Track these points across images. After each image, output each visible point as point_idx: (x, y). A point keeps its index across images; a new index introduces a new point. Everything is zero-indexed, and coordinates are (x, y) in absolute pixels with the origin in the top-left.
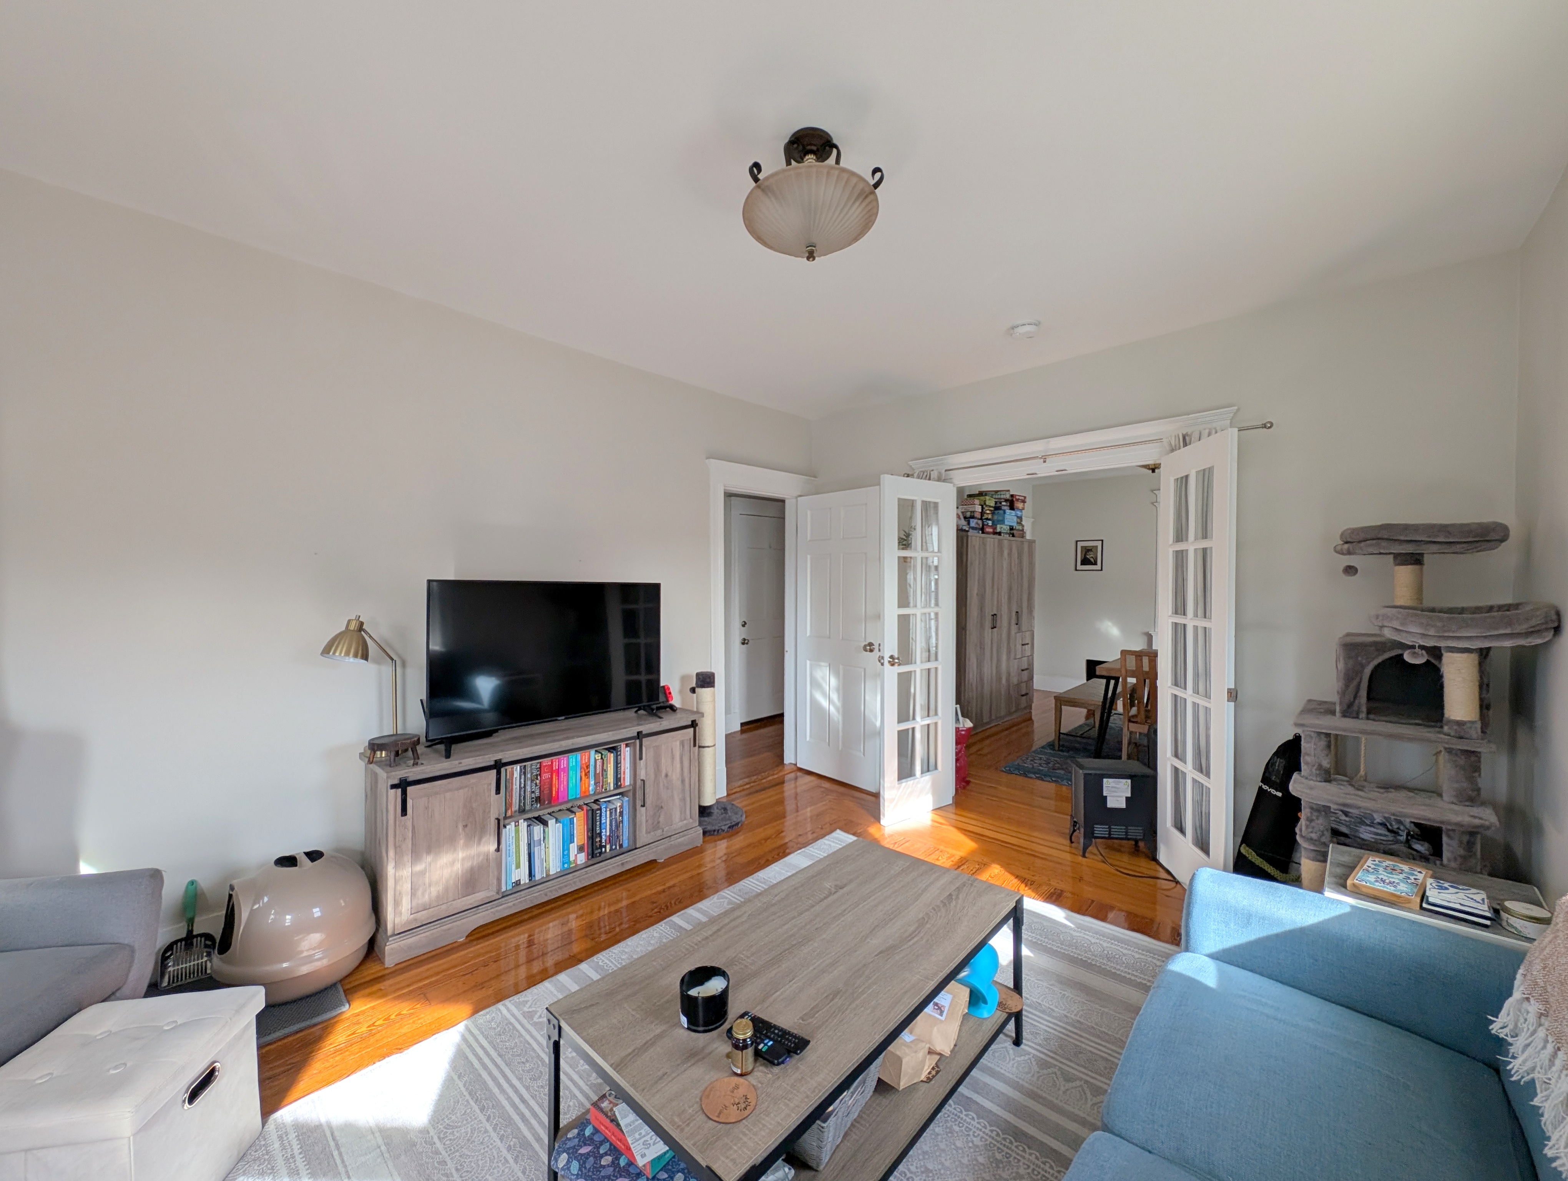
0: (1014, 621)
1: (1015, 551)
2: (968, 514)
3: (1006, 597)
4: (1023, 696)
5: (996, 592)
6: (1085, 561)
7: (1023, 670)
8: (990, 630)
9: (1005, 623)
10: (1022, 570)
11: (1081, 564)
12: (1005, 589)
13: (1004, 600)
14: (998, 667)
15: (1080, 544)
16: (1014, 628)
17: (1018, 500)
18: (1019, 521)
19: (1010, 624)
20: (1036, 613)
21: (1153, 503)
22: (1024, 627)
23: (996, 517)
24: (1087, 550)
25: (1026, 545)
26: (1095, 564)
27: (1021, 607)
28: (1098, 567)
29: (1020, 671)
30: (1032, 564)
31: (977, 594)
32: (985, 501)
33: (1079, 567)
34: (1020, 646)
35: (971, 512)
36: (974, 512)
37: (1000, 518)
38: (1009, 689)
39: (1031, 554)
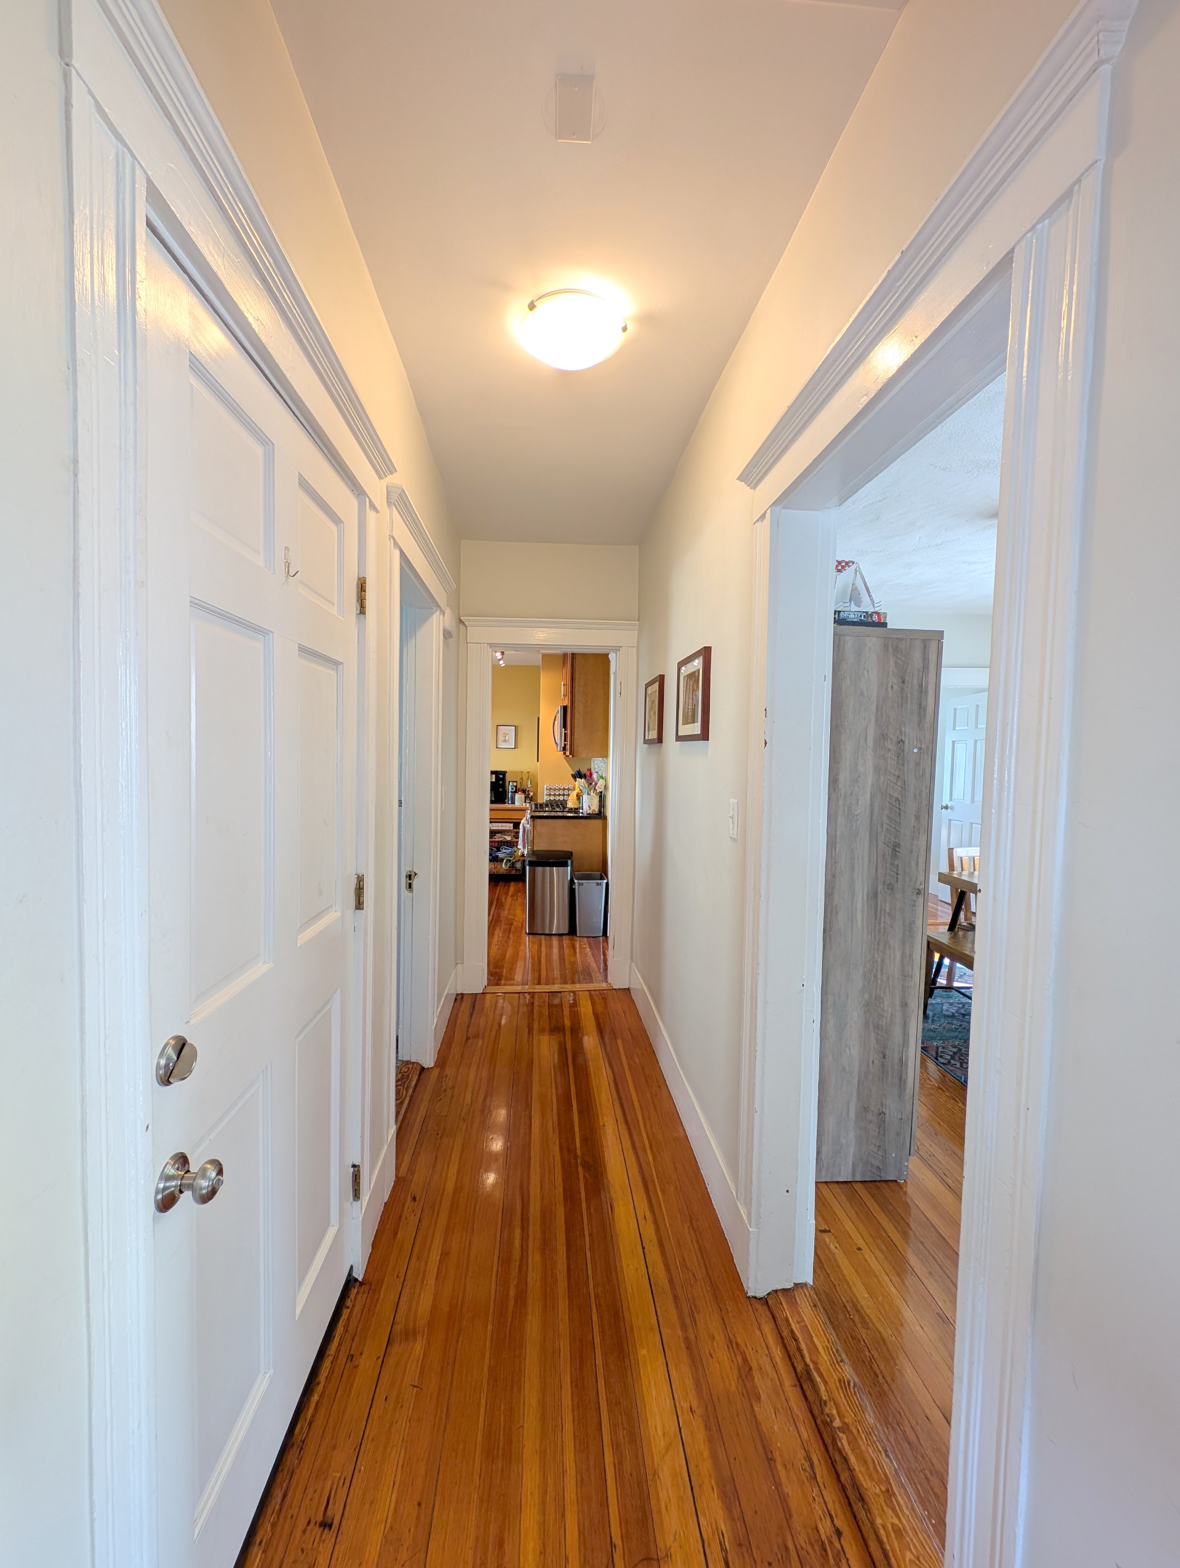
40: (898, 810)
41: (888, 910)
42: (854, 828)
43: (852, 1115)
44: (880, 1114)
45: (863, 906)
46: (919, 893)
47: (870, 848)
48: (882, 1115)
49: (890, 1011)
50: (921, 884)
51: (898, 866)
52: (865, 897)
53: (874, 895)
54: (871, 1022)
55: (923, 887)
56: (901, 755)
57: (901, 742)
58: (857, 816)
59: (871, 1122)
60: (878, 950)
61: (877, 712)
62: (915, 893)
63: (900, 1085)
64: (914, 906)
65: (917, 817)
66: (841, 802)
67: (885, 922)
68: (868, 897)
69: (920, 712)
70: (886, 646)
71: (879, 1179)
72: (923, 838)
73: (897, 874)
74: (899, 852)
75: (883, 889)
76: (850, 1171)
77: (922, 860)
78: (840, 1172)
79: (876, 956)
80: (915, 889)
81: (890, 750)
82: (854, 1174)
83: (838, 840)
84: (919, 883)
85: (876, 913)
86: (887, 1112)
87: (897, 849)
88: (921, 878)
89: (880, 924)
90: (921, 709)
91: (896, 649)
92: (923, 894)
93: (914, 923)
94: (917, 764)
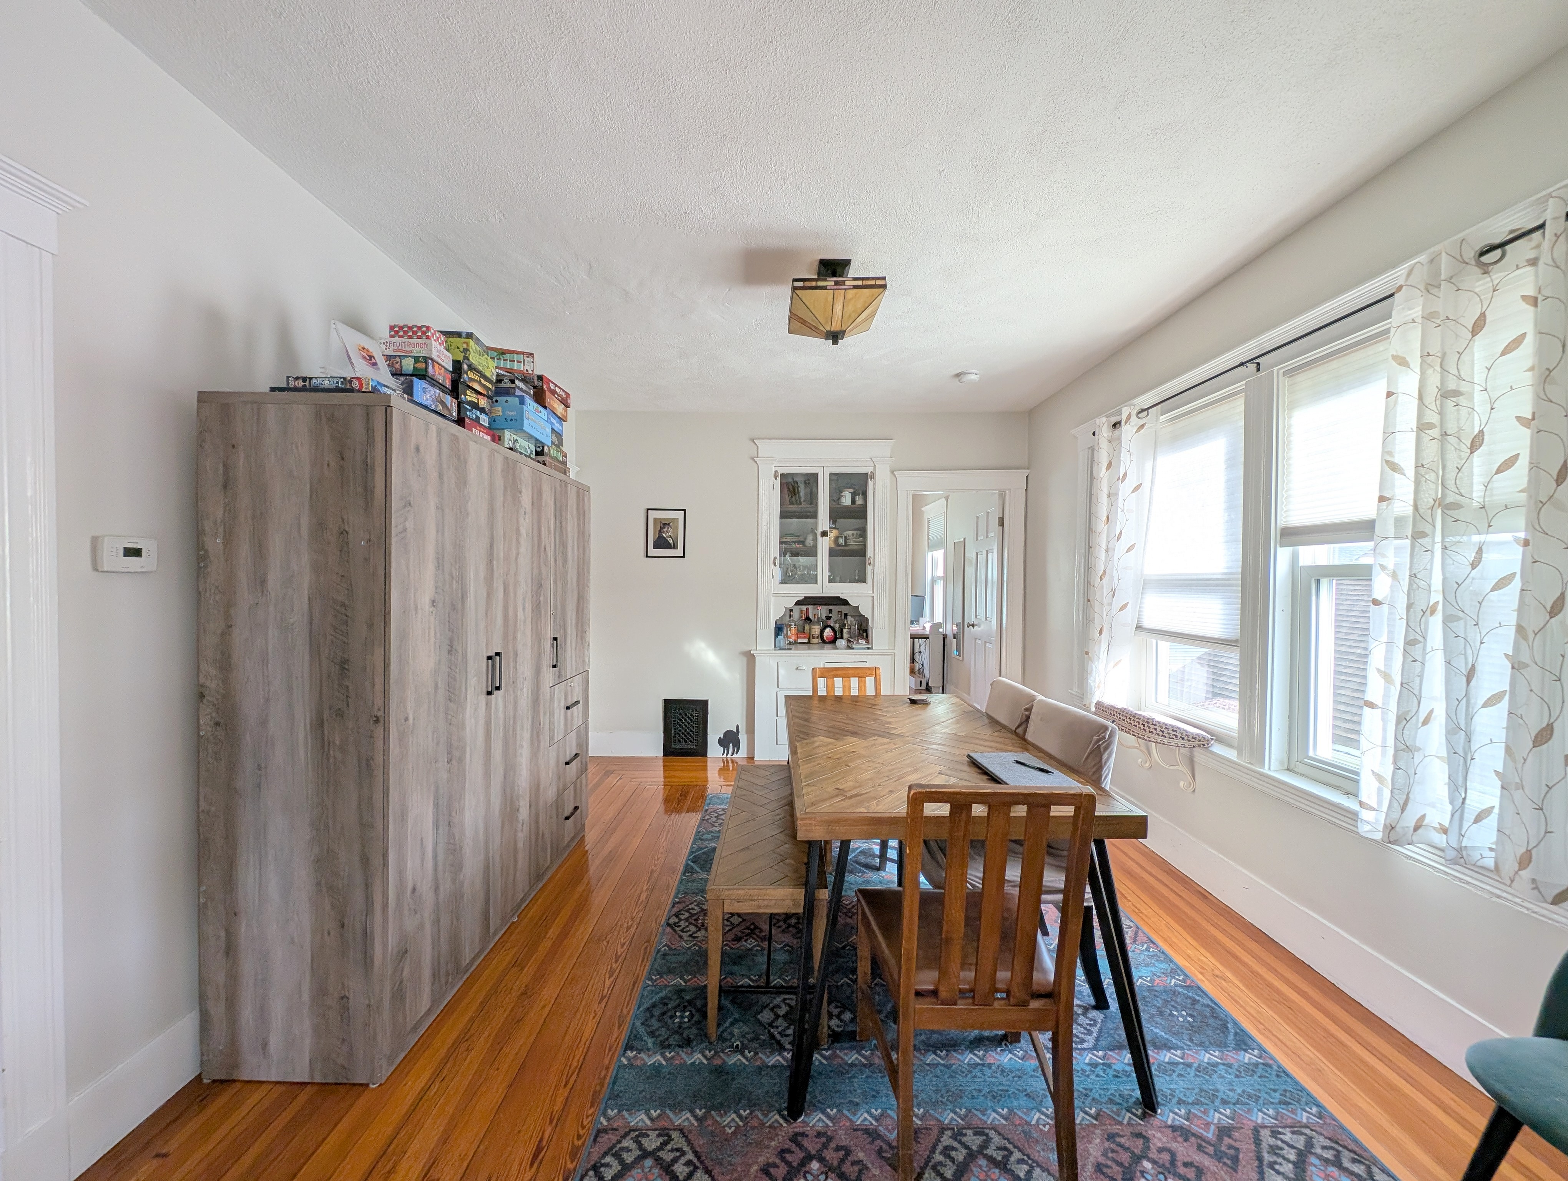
0: (547, 659)
1: (548, 498)
2: (408, 365)
3: (529, 607)
4: (567, 818)
5: (500, 594)
6: (661, 543)
7: (567, 763)
8: (484, 697)
9: (525, 669)
10: (564, 545)
11: (655, 548)
12: (524, 589)
13: (523, 613)
14: (510, 768)
15: (653, 515)
16: (548, 676)
17: (554, 392)
18: (555, 440)
19: (538, 671)
20: (592, 636)
21: (753, 459)
22: (570, 664)
23: (499, 411)
24: (664, 525)
25: (572, 492)
26: (675, 547)
27: (564, 627)
28: (679, 552)
29: (563, 765)
30: (583, 535)
31: (433, 603)
32: (466, 350)
33: (652, 551)
34: (563, 710)
35: (417, 359)
36: (426, 359)
37: (512, 414)
38: (537, 823)
39: (582, 514)
40: (345, 617)
41: (338, 743)
42: (290, 640)
43: (306, 997)
44: (342, 998)
45: (306, 737)
46: (377, 721)
47: (311, 665)
48: (345, 1000)
49: (347, 869)
50: (379, 710)
51: (347, 687)
52: (308, 727)
53: (319, 724)
54: (323, 882)
55: (381, 713)
56: (344, 549)
57: (343, 533)
58: (293, 624)
59: (330, 1007)
60: (327, 792)
61: (311, 495)
62: (372, 721)
63: (365, 962)
64: (371, 737)
65: (371, 626)
66: (271, 608)
67: (335, 758)
68: (311, 724)
69: (366, 495)
70: (318, 415)
71: (345, 1081)
72: (379, 652)
73: (347, 697)
74: (348, 670)
75: (330, 716)
76: (307, 1069)
77: (379, 680)
78: (294, 1070)
79: (326, 799)
80: (371, 716)
81: (329, 543)
82: (312, 1075)
83: (270, 654)
84: (376, 707)
85: (323, 746)
86: (351, 996)
87: (346, 667)
88: (379, 702)
89: (328, 760)
90: (368, 491)
91: (332, 418)
92: (382, 724)
93: (373, 759)
94: (366, 560)
